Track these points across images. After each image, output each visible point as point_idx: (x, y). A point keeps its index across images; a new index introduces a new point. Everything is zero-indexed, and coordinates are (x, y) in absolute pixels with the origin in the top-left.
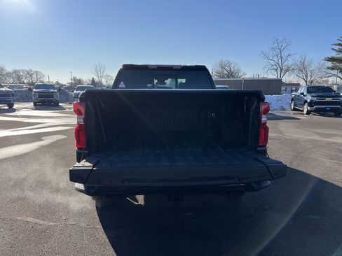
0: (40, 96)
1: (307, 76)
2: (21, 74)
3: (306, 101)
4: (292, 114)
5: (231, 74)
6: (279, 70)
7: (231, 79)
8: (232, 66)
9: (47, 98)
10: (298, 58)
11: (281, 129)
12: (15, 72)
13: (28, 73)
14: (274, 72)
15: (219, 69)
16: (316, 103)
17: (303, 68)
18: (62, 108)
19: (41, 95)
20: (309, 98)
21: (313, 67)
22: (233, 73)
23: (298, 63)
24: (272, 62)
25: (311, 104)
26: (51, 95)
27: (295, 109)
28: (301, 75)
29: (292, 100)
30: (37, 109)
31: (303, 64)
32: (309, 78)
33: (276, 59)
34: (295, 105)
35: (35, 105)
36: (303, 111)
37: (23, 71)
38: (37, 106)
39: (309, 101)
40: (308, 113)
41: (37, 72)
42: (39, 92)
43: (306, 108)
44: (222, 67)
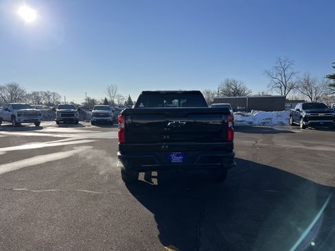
0: (62, 116)
1: (311, 93)
2: (40, 95)
3: (301, 117)
4: (290, 128)
5: (237, 92)
6: (283, 88)
7: (238, 97)
8: (238, 84)
9: (69, 117)
10: (302, 76)
11: (274, 140)
12: (34, 93)
13: (46, 95)
14: (278, 89)
15: (225, 88)
16: (311, 118)
17: (307, 85)
18: (81, 126)
19: (63, 114)
20: (304, 114)
21: (317, 85)
22: (238, 91)
23: (302, 80)
24: (276, 81)
25: (306, 119)
26: (72, 114)
27: (293, 124)
28: (305, 92)
29: (291, 116)
30: (60, 127)
31: (307, 81)
32: (314, 95)
33: (279, 78)
34: (293, 121)
35: (58, 123)
36: (299, 125)
37: (41, 93)
38: (60, 124)
39: (304, 116)
40: (304, 127)
41: (54, 93)
42: (62, 112)
43: (302, 123)
44: (228, 86)
